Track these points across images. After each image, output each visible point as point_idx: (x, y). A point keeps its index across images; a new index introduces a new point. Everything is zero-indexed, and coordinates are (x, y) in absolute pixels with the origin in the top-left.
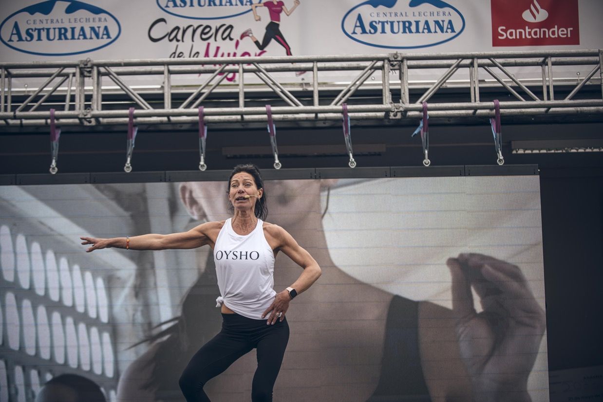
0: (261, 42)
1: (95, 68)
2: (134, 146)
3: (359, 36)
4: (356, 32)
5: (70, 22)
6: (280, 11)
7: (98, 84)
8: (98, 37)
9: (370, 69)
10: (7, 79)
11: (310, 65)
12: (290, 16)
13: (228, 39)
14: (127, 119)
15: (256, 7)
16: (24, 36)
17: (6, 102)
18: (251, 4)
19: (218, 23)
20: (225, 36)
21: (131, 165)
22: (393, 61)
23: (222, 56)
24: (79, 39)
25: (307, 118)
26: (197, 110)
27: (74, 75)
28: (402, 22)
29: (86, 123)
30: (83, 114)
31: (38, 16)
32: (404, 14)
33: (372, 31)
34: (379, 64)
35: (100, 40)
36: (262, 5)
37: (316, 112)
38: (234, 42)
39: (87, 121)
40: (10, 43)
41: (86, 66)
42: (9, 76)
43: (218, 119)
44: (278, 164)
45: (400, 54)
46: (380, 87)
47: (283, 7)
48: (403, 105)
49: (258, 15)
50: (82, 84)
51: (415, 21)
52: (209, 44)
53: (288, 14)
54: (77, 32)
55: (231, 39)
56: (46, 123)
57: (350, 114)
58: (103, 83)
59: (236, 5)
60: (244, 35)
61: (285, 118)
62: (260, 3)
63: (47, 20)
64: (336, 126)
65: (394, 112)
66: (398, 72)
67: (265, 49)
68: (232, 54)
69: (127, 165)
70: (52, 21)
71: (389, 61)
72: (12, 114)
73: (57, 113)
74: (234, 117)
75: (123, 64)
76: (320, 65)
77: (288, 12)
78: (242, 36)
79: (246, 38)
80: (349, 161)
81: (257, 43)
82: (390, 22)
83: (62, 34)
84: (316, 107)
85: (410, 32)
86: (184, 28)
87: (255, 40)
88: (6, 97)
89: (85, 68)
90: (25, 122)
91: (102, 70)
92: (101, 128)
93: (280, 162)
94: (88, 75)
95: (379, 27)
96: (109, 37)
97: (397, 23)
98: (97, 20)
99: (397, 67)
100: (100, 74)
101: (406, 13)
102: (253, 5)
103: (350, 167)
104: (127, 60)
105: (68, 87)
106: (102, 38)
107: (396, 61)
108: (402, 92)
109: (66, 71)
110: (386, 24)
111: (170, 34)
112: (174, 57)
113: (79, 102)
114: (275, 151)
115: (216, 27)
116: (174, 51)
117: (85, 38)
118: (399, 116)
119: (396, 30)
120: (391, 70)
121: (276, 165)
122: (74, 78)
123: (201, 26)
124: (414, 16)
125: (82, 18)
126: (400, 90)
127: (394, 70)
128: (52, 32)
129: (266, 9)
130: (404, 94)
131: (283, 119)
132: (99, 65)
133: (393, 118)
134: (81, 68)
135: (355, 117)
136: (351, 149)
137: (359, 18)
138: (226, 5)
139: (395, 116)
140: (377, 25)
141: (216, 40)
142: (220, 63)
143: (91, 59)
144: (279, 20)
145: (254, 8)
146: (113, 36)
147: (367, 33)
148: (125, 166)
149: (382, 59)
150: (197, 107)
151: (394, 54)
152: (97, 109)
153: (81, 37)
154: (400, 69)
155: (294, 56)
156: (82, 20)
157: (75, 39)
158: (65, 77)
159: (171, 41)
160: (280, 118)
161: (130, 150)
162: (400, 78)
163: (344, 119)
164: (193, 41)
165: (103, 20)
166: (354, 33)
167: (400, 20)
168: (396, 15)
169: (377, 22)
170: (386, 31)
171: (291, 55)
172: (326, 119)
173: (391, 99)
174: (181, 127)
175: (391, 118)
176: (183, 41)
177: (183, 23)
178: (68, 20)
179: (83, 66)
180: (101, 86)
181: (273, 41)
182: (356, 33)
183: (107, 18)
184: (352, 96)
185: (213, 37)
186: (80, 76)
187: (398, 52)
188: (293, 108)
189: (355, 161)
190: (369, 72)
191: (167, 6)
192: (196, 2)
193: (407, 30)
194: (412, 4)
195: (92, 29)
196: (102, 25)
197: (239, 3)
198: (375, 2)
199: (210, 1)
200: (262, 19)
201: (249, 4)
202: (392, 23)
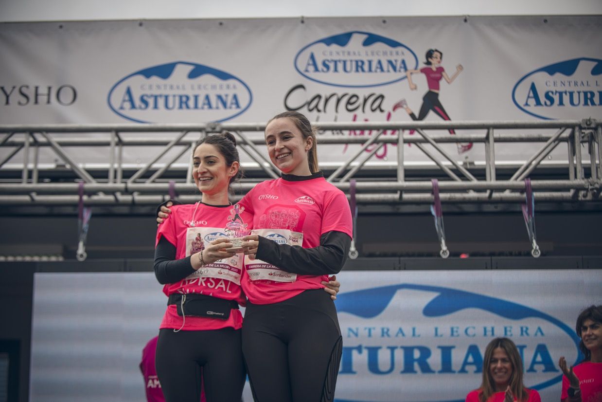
0: (417, 114)
4: (529, 103)
5: (192, 89)
6: (440, 78)
8: (225, 107)
9: (554, 141)
10: (117, 149)
11: (482, 134)
13: (378, 111)
15: (412, 73)
16: (137, 102)
17: (115, 177)
18: (406, 70)
19: (367, 92)
20: (374, 106)
22: (585, 129)
25: (478, 198)
26: (348, 184)
28: (584, 92)
31: (155, 80)
32: (585, 84)
33: (548, 103)
34: (567, 133)
35: (228, 110)
36: (419, 71)
37: (491, 190)
38: (385, 114)
40: (121, 112)
42: (120, 143)
44: (446, 251)
45: (594, 120)
47: (443, 74)
48: (599, 181)
49: (414, 83)
51: (599, 92)
52: (355, 116)
53: (449, 81)
54: (201, 100)
55: (382, 111)
56: (164, 200)
57: (534, 194)
59: (389, 71)
60: (398, 106)
61: (452, 198)
62: (416, 68)
63: (165, 86)
64: (508, 210)
65: (587, 190)
66: (586, 145)
70: (172, 87)
71: (581, 128)
72: (122, 186)
73: (179, 185)
74: (390, 196)
77: (449, 79)
78: (395, 108)
79: (399, 110)
80: (532, 248)
81: (412, 116)
82: (569, 92)
83: (184, 102)
84: (491, 182)
85: (593, 104)
86: (325, 96)
87: (410, 112)
88: (116, 172)
90: (138, 198)
93: (448, 249)
95: (556, 98)
96: (238, 106)
97: (578, 94)
98: (225, 87)
99: (587, 138)
101: (587, 82)
102: (408, 71)
104: (263, 124)
106: (231, 108)
107: (588, 129)
110: (564, 94)
111: (309, 103)
114: (442, 237)
115: (364, 96)
117: (210, 107)
119: (576, 101)
121: (443, 253)
123: (347, 94)
124: (597, 85)
127: (582, 142)
128: (171, 100)
129: (423, 77)
131: (450, 199)
133: (583, 199)
137: (533, 88)
138: (376, 71)
140: (553, 96)
141: (363, 111)
144: (438, 88)
145: (409, 76)
146: (243, 105)
147: (542, 105)
149: (572, 126)
150: (348, 181)
151: (587, 120)
153: (206, 107)
156: (207, 87)
157: (198, 108)
158: (186, 148)
159: (310, 110)
160: (446, 198)
164: (337, 111)
165: (231, 87)
167: (582, 90)
168: (576, 84)
169: (554, 92)
170: (564, 103)
172: (501, 201)
173: (583, 173)
175: (580, 199)
177: (325, 91)
178: (191, 86)
181: (431, 114)
182: (529, 105)
183: (236, 85)
185: (360, 109)
187: (592, 118)
188: (465, 183)
189: (540, 249)
190: (553, 145)
191: (307, 71)
192: (340, 66)
193: (589, 102)
194: (595, 72)
195: (220, 97)
196: (231, 93)
197: (391, 69)
198: (551, 70)
199: (357, 66)
200: (418, 87)
201: (402, 70)
202: (571, 94)
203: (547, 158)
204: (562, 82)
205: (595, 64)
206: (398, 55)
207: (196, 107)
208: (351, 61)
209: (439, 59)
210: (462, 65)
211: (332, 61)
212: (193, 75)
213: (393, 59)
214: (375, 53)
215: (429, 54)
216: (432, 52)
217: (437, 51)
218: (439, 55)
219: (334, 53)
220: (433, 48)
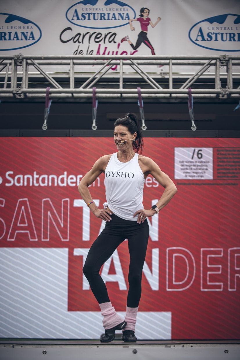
0: (135, 45)
1: (25, 60)
2: (49, 113)
3: (200, 42)
4: (198, 39)
5: (8, 29)
6: (148, 24)
7: (26, 71)
8: (26, 39)
9: (207, 65)
11: (167, 61)
12: (154, 28)
13: (113, 42)
14: (45, 95)
15: (132, 21)
18: (129, 19)
19: (106, 31)
20: (111, 40)
21: (47, 125)
22: (222, 60)
23: (108, 54)
24: (13, 40)
25: (164, 96)
26: (91, 90)
27: (10, 64)
28: (229, 33)
29: (17, 97)
30: (16, 91)
32: (230, 28)
33: (209, 39)
34: (213, 62)
35: (28, 41)
36: (136, 20)
37: (171, 93)
38: (117, 44)
39: (18, 95)
41: (18, 59)
43: (106, 96)
44: (144, 127)
45: (228, 56)
46: (214, 77)
47: (150, 22)
48: (229, 90)
49: (133, 26)
50: (16, 70)
51: (238, 33)
52: (100, 45)
53: (153, 26)
54: (13, 35)
55: (115, 42)
57: (193, 95)
58: (29, 70)
59: (119, 20)
60: (124, 39)
61: (150, 96)
62: (134, 18)
64: (183, 102)
65: (222, 94)
66: (225, 67)
67: (137, 50)
68: (115, 53)
69: (44, 125)
71: (220, 60)
74: (116, 95)
75: (43, 58)
76: (174, 61)
78: (123, 40)
79: (124, 42)
80: (192, 126)
81: (132, 45)
82: (221, 33)
83: (3, 36)
84: (171, 90)
85: (234, 40)
86: (83, 34)
87: (131, 43)
89: (18, 60)
91: (30, 61)
92: (27, 100)
93: (146, 125)
94: (20, 64)
95: (214, 36)
96: (34, 39)
97: (226, 34)
98: (26, 27)
99: (225, 64)
100: (27, 64)
102: (130, 20)
103: (191, 130)
104: (46, 56)
105: (6, 71)
106: (29, 40)
107: (225, 60)
108: (228, 81)
109: (5, 61)
110: (218, 34)
111: (74, 38)
112: (76, 54)
113: (14, 82)
114: (143, 118)
115: (105, 34)
116: (77, 49)
117: (18, 39)
118: (225, 97)
119: (224, 39)
120: (221, 66)
121: (143, 127)
122: (10, 67)
123: (95, 33)
124: (237, 29)
125: (16, 26)
126: (226, 79)
127: (223, 66)
129: (138, 23)
130: (229, 82)
131: (148, 96)
132: (27, 58)
133: (222, 98)
134: (15, 60)
135: (197, 96)
136: (193, 118)
137: (201, 30)
138: (112, 20)
139: (223, 96)
140: (212, 35)
141: (104, 43)
142: (107, 59)
143: (22, 54)
144: (147, 31)
145: (130, 22)
146: (36, 38)
147: (206, 40)
148: (43, 126)
149: (215, 59)
150: (91, 88)
151: (224, 55)
152: (25, 88)
153: (15, 39)
154: (227, 66)
155: (157, 55)
156: (16, 28)
157: (11, 40)
158: (5, 66)
159: (75, 42)
160: (146, 96)
161: (46, 115)
162: (227, 72)
163: (189, 98)
164: (89, 43)
165: (30, 27)
166: (197, 40)
168: (225, 28)
169: (212, 33)
170: (218, 39)
171: (155, 54)
172: (177, 98)
173: (220, 85)
174: (80, 100)
175: (220, 98)
176: (83, 43)
177: (83, 31)
178: (7, 28)
179: (17, 59)
180: (28, 72)
181: (143, 44)
182: (198, 40)
183: (32, 27)
184: (195, 82)
185: (103, 41)
186: (15, 66)
187: (226, 54)
188: (156, 90)
189: (196, 126)
190: (207, 67)
191: (73, 20)
192: (92, 16)
193: (232, 39)
194: (236, 22)
195: (23, 33)
196: (29, 31)
197: (120, 18)
198: (211, 20)
199: (101, 17)
200: (136, 30)
201: (127, 19)
202: (222, 34)
203: (207, 71)
204: (217, 28)
205: (236, 17)
206: (124, 11)
207: (10, 39)
208: (98, 13)
209: (148, 14)
210: (161, 17)
211: (87, 13)
212: (7, 21)
213: (121, 12)
214: (111, 10)
215: (142, 10)
216: (143, 9)
217: (146, 8)
218: (147, 11)
219: (88, 9)
220: (145, 7)
